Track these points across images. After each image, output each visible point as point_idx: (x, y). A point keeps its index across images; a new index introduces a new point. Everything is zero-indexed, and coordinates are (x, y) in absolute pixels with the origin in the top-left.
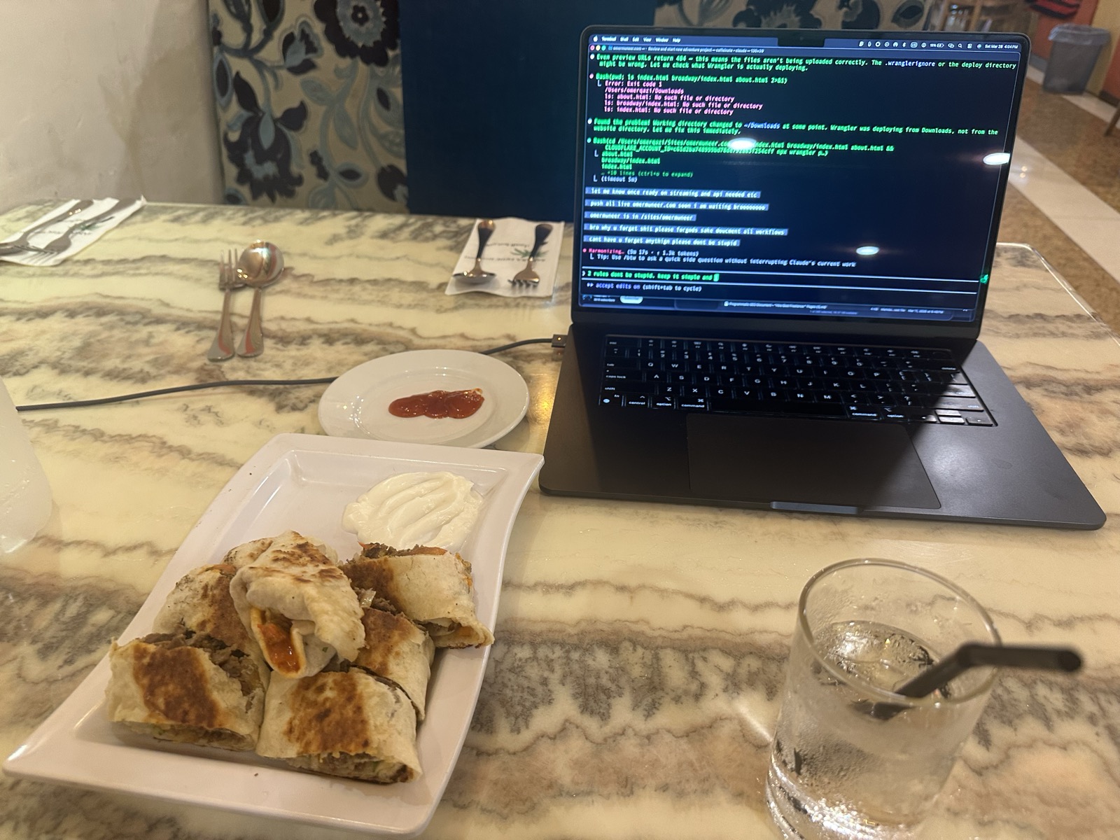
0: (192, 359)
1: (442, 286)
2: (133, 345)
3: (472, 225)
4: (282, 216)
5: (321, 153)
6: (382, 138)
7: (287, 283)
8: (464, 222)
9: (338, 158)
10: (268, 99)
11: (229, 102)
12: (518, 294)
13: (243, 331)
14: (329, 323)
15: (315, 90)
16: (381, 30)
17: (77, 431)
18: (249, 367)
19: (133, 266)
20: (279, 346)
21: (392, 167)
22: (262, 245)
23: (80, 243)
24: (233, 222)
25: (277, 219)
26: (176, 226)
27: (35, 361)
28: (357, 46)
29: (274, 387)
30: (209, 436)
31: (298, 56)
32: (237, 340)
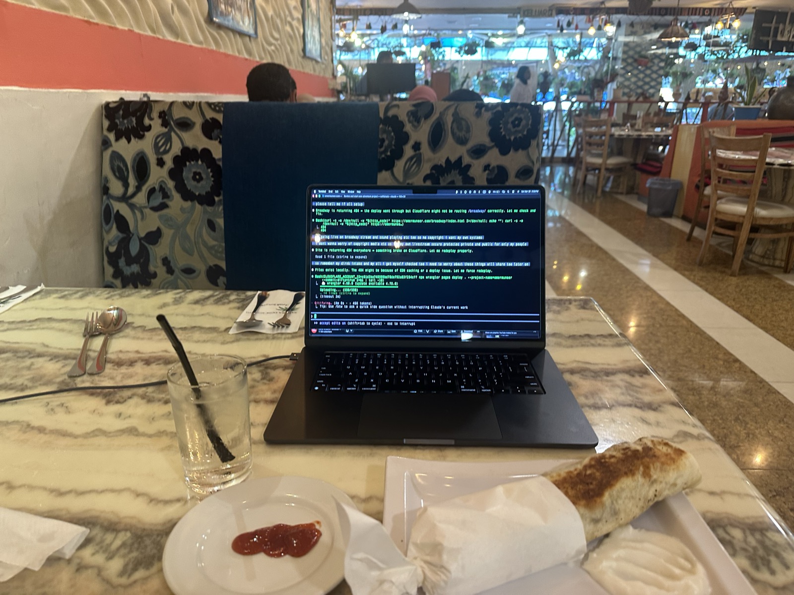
0: (57, 377)
1: (228, 329)
2: (19, 370)
3: (256, 294)
4: (133, 294)
5: (169, 258)
6: (210, 249)
7: (128, 331)
8: (250, 293)
9: (181, 260)
10: (137, 226)
11: (111, 228)
12: (275, 332)
13: (94, 359)
14: (150, 353)
15: (167, 220)
16: (211, 185)
18: (93, 380)
19: (29, 324)
20: (116, 367)
21: (216, 266)
22: (114, 309)
24: (99, 297)
25: (128, 296)
26: (62, 301)
28: (195, 195)
29: (107, 390)
30: (61, 420)
31: (157, 200)
32: (89, 364)
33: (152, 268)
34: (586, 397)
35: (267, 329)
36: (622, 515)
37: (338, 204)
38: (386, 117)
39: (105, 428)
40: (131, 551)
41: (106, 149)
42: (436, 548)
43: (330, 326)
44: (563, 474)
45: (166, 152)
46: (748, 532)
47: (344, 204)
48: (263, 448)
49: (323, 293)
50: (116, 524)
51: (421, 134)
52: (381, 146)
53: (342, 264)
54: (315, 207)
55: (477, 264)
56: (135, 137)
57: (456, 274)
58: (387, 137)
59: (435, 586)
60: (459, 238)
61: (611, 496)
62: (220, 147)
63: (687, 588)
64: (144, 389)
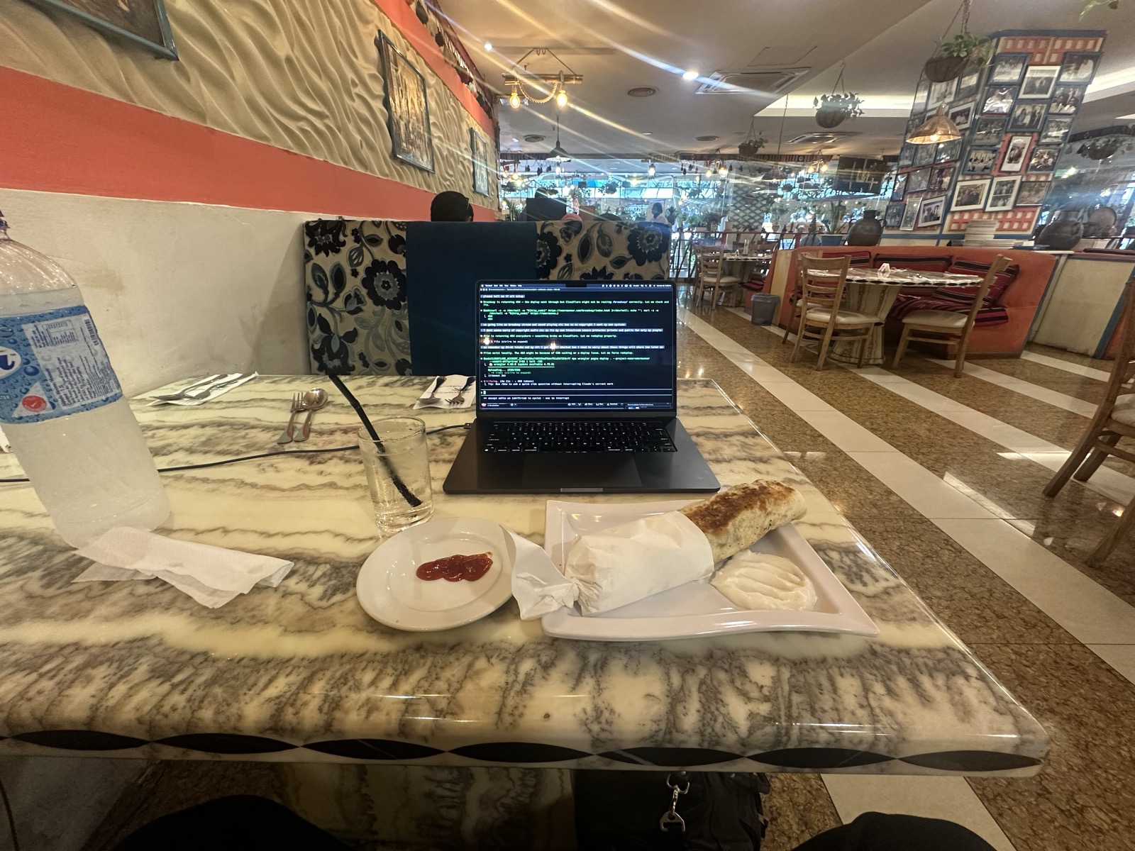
0: (268, 444)
1: (412, 405)
2: (235, 439)
3: (436, 379)
5: (364, 354)
6: (398, 345)
7: (328, 408)
8: (430, 378)
9: (375, 356)
10: (336, 327)
11: (315, 329)
12: (451, 407)
13: (299, 430)
15: (363, 322)
16: (397, 292)
17: (195, 479)
18: (299, 446)
19: (245, 403)
20: (318, 436)
21: (404, 360)
22: (317, 390)
23: (215, 394)
24: (304, 382)
26: (273, 385)
27: (178, 447)
28: (384, 300)
29: (311, 453)
30: (270, 477)
31: (352, 307)
32: (296, 434)
33: (350, 363)
34: (710, 454)
35: (444, 405)
36: (743, 541)
37: (503, 296)
38: (543, 234)
39: (308, 483)
40: (330, 580)
41: (308, 261)
42: (589, 568)
43: (497, 401)
44: (694, 509)
45: (359, 264)
46: (843, 554)
47: (507, 296)
48: (442, 497)
49: (491, 373)
50: (318, 558)
51: (571, 248)
52: (539, 258)
53: (507, 347)
54: (483, 299)
55: (620, 347)
56: (332, 251)
57: (603, 356)
58: (545, 251)
59: (589, 599)
60: (606, 325)
61: (734, 525)
62: (404, 260)
63: (798, 597)
64: (342, 452)
